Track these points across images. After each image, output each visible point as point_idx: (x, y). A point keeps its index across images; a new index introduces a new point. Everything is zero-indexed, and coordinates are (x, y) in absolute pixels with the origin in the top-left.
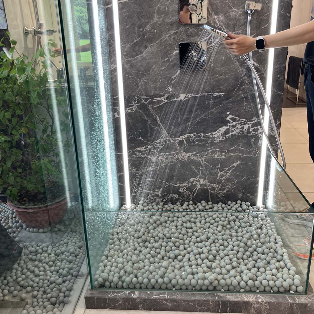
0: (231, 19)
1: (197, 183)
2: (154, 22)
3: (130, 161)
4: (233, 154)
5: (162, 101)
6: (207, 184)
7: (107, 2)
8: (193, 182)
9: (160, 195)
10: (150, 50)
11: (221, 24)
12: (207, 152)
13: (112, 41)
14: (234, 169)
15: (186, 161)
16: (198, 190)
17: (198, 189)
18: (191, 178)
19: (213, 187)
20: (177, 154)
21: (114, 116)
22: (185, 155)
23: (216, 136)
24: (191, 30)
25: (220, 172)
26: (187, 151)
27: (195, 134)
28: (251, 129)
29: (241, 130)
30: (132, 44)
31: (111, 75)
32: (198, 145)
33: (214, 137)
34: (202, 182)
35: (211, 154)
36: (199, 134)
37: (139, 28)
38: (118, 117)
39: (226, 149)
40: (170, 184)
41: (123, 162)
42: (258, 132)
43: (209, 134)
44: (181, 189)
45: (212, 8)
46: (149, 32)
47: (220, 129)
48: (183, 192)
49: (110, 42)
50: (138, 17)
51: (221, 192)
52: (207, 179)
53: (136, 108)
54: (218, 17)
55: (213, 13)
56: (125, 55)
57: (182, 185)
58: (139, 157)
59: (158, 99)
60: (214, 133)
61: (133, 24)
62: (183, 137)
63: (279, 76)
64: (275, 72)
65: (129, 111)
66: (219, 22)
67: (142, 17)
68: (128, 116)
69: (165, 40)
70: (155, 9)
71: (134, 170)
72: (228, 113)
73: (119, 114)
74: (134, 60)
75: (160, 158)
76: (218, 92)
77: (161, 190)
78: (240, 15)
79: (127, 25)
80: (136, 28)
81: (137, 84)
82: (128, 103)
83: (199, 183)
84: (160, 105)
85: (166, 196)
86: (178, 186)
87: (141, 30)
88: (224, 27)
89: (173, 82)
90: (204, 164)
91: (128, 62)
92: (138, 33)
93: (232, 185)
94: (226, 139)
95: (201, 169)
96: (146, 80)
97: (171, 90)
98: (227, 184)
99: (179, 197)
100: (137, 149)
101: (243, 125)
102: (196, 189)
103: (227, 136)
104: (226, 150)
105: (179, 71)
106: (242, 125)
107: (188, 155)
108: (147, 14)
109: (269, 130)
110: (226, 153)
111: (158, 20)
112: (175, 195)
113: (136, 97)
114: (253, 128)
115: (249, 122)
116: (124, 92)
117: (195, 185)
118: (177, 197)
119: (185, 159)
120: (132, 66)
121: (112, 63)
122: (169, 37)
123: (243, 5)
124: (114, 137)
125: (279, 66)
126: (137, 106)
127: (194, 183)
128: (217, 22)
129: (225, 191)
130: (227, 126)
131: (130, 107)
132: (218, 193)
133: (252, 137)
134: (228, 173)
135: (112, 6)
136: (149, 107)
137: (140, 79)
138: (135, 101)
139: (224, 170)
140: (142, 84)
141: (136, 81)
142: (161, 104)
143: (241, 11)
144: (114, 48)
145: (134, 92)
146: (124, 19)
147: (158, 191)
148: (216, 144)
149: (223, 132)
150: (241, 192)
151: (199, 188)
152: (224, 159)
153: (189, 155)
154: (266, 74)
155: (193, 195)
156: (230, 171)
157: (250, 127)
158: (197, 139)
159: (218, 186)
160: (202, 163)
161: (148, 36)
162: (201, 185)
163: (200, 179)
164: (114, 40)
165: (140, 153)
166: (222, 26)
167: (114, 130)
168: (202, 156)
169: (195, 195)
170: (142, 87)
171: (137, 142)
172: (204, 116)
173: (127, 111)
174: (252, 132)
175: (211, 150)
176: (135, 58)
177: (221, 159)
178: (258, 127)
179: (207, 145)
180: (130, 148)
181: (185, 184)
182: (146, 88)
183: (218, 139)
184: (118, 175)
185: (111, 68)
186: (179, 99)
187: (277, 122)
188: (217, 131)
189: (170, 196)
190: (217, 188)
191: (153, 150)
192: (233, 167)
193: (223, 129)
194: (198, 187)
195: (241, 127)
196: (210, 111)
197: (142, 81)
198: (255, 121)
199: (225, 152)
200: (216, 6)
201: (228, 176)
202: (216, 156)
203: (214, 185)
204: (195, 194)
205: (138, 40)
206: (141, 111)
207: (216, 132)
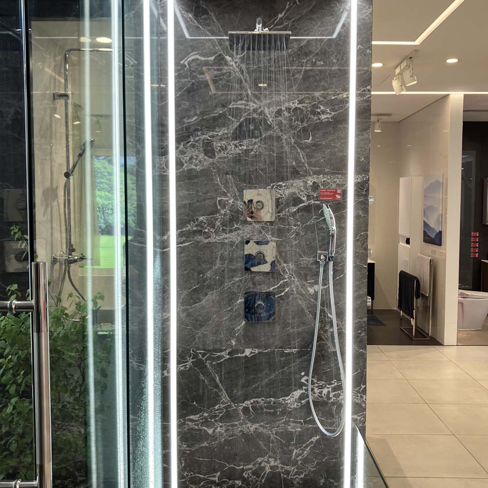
0: (302, 267)
1: (266, 464)
2: (216, 267)
3: (179, 433)
4: (311, 426)
5: (222, 357)
6: (280, 465)
7: (164, 246)
8: (260, 463)
9: (217, 481)
10: (210, 298)
11: (291, 272)
12: (278, 423)
13: (167, 288)
14: (313, 445)
15: (251, 434)
16: (267, 475)
17: (267, 473)
18: (258, 457)
19: (286, 470)
20: (241, 424)
21: (163, 374)
22: (251, 427)
23: (289, 401)
24: (257, 278)
25: (295, 450)
26: (253, 422)
27: (263, 398)
28: (331, 394)
29: (319, 394)
30: (190, 290)
31: (163, 325)
32: (267, 413)
33: (287, 403)
34: (272, 464)
35: (283, 425)
36: (268, 399)
37: (199, 274)
38: (168, 375)
39: (301, 419)
40: (231, 466)
41: (170, 435)
42: (340, 398)
43: (280, 399)
44: (245, 472)
45: (281, 256)
46: (210, 278)
47: (294, 393)
48: (248, 477)
49: (165, 288)
50: (199, 263)
51: (297, 477)
52: (279, 459)
53: (191, 364)
54: (288, 266)
55: (282, 261)
56: (181, 302)
57: (247, 467)
58: (192, 429)
59: (219, 354)
60: (287, 398)
61: (193, 269)
62: (249, 403)
63: (359, 331)
64: (356, 327)
65: (182, 368)
66: (289, 270)
67: (203, 263)
68: (180, 374)
69: (228, 288)
70: (218, 255)
71: (184, 446)
72: (303, 374)
73: (168, 372)
74: (191, 308)
75: (219, 429)
76: (290, 348)
77: (219, 473)
78: (312, 264)
79: (185, 270)
80: (196, 274)
81: (194, 336)
82: (181, 359)
83: (268, 465)
84: (220, 361)
85: (224, 482)
86: (242, 469)
87: (201, 276)
88: (294, 276)
89: (237, 335)
90: (276, 438)
91: (184, 310)
92: (198, 279)
93: (311, 468)
94: (301, 406)
95: (271, 445)
96: (204, 331)
97: (234, 343)
98: (304, 466)
99: (242, 483)
100: (188, 417)
101: (322, 388)
102: (266, 472)
103: (303, 402)
104: (302, 421)
105: (244, 322)
106: (320, 389)
107: (254, 426)
108: (208, 260)
109: (353, 396)
110: (302, 425)
111: (220, 266)
112: (237, 482)
113: (191, 352)
114: (334, 393)
115: (329, 385)
116: (177, 345)
117: (264, 467)
118: (240, 484)
119: (250, 431)
120: (189, 315)
121: (165, 311)
122: (232, 284)
123: (314, 255)
124: (161, 401)
125: (359, 320)
126: (192, 362)
127: (262, 465)
128: (287, 270)
129: (302, 476)
130: (302, 389)
131: (183, 363)
132: (293, 479)
133: (333, 404)
134: (305, 452)
135: (169, 250)
136: (207, 364)
137: (198, 330)
138: (190, 357)
139: (300, 447)
140: (199, 337)
141: (193, 332)
142: (222, 360)
143: (312, 260)
144: (169, 294)
145: (189, 345)
146: (183, 264)
147: (214, 476)
148: (289, 412)
149: (297, 397)
150: (322, 476)
151: (269, 472)
152: (299, 432)
153: (256, 427)
154: (345, 328)
155: (261, 481)
156: (309, 448)
157: (330, 392)
158: (266, 405)
159: (293, 468)
160: (272, 437)
161: (209, 282)
162: (271, 467)
163: (270, 459)
164: (169, 285)
165: (193, 423)
166: (292, 275)
167: (161, 393)
168: (272, 428)
169: (263, 481)
170: (199, 339)
171: (190, 408)
172: (273, 376)
173: (179, 368)
174: (333, 398)
175: (283, 420)
176: (193, 306)
177: (296, 432)
178: (339, 392)
179: (278, 413)
180: (180, 416)
181: (250, 466)
182: (203, 341)
183: (291, 405)
184: (162, 452)
185: (163, 317)
186: (243, 355)
187: (362, 386)
188: (291, 395)
189: (231, 482)
190: (292, 472)
191: (210, 418)
192: (312, 442)
193: (297, 393)
194: (268, 470)
195: (319, 391)
196: (281, 370)
197: (199, 333)
198: (336, 384)
199: (301, 423)
200: (285, 254)
201: (305, 456)
202: (290, 428)
203: (289, 467)
204: (264, 479)
205: (197, 286)
206: (196, 369)
207: (289, 397)
